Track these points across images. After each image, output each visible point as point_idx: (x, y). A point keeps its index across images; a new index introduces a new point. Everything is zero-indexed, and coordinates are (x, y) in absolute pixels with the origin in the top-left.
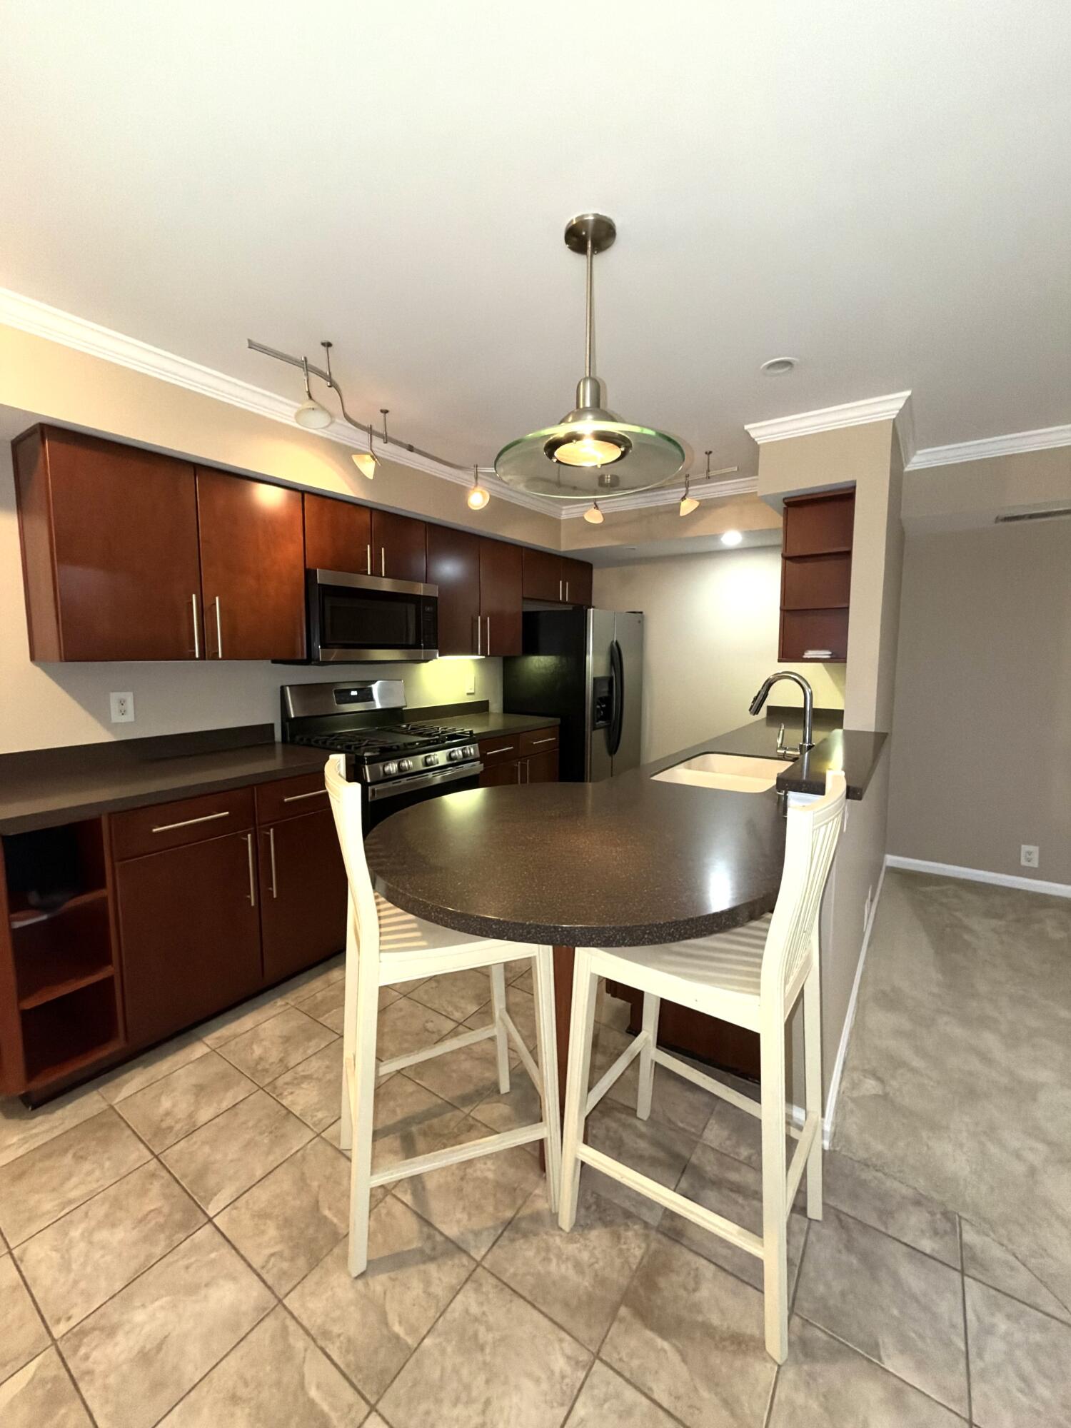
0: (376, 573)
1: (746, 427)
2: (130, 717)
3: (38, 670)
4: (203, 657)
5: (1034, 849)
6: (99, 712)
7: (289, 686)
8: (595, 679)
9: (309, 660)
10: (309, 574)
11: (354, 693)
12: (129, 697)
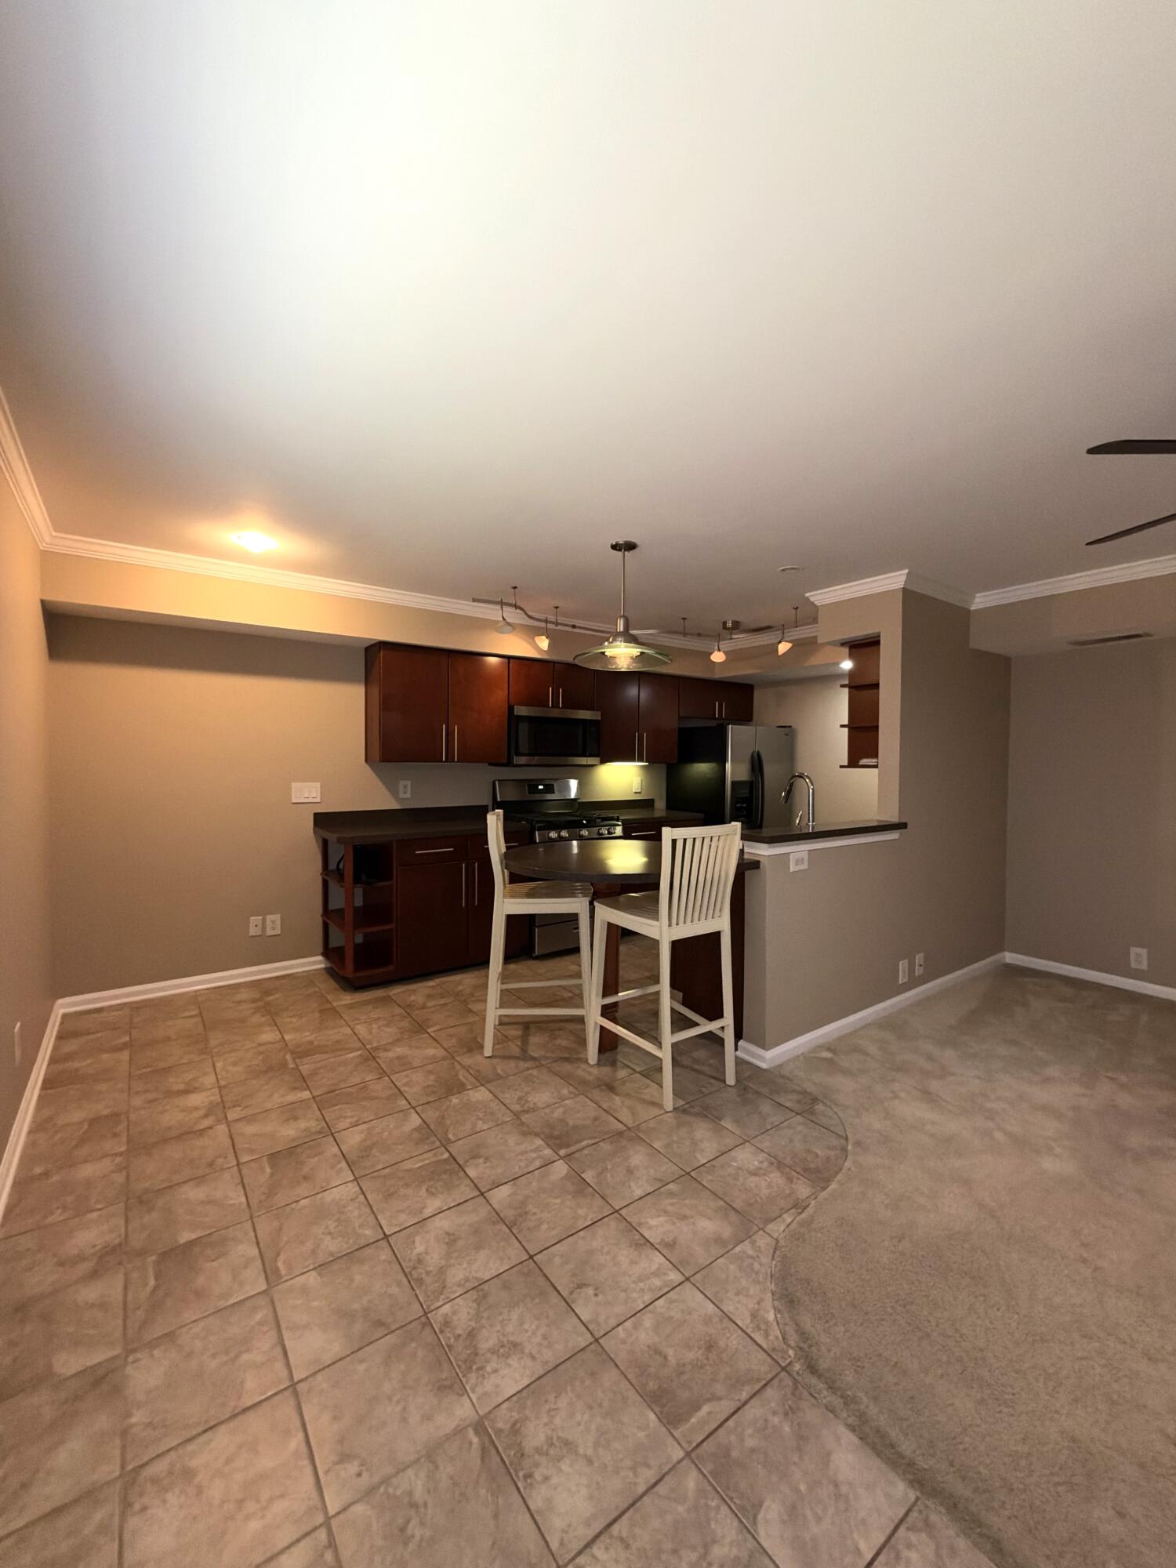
0: (555, 705)
1: (807, 595)
2: (408, 795)
3: (368, 768)
4: (447, 761)
5: (1144, 952)
6: (394, 792)
7: (499, 780)
8: (733, 783)
9: (509, 763)
10: (511, 709)
11: (541, 787)
12: (409, 783)
